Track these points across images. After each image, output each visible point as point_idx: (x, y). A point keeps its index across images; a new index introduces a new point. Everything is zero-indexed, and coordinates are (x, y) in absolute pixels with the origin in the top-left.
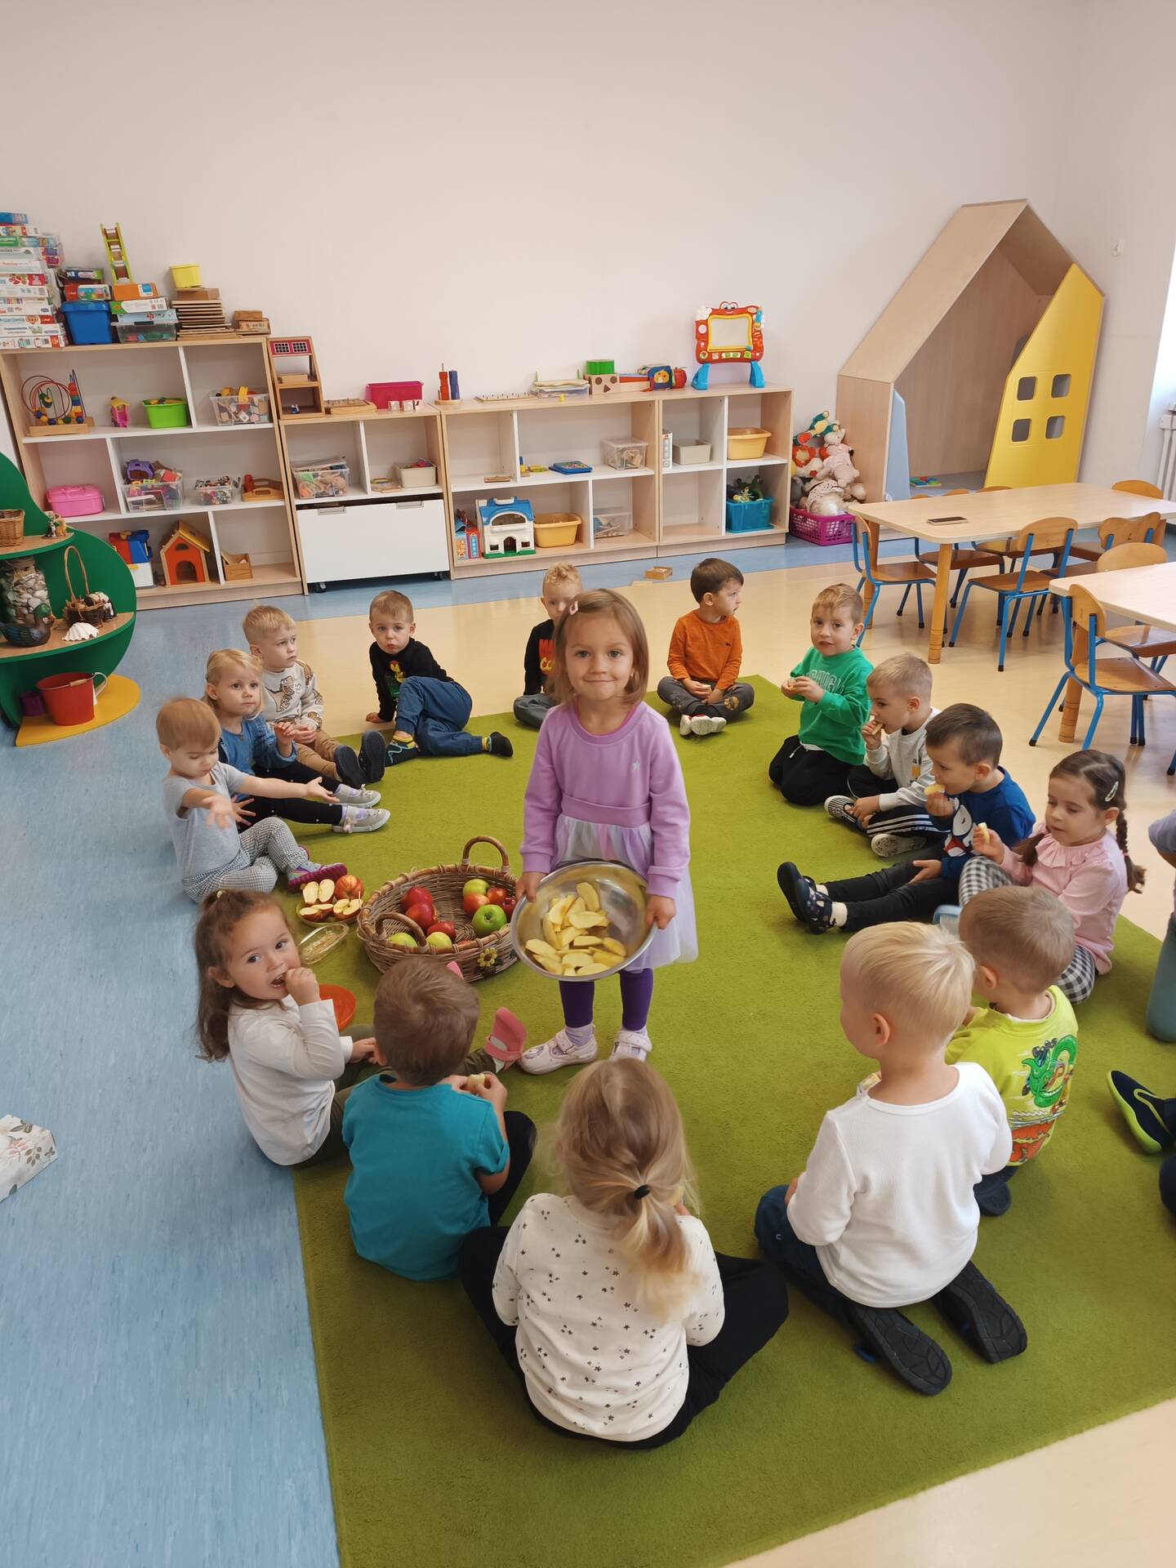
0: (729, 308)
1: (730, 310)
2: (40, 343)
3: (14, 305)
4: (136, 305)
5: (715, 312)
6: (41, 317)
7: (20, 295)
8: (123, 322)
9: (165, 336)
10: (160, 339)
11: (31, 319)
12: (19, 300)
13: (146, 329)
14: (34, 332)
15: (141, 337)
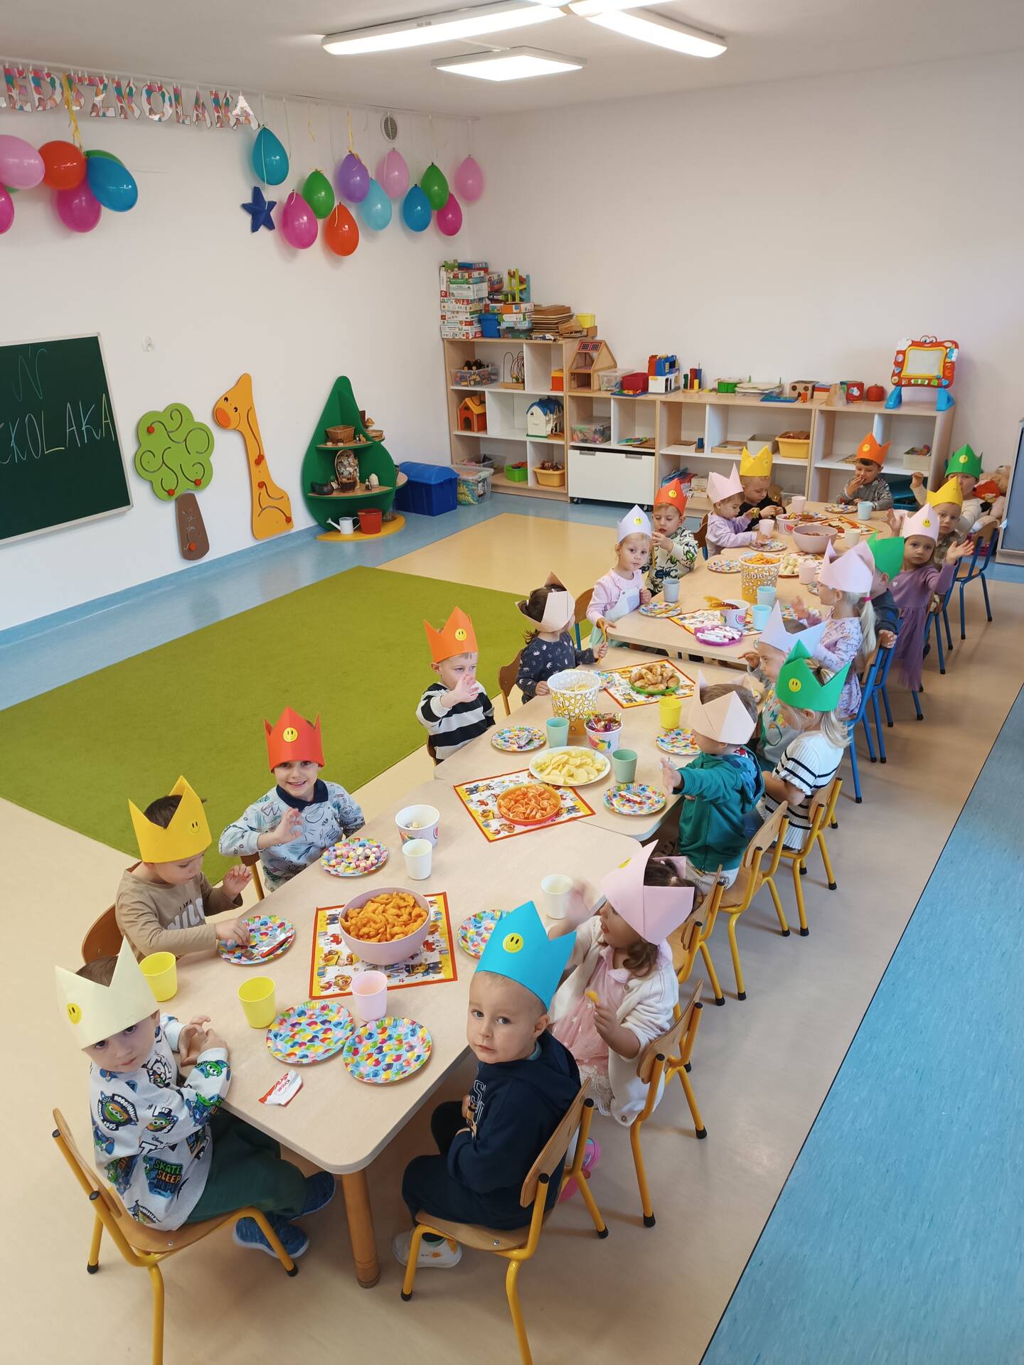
0: (928, 341)
1: (928, 343)
2: (461, 336)
3: (455, 315)
4: (510, 317)
5: (915, 344)
6: (465, 322)
7: (457, 310)
8: (503, 326)
9: (521, 336)
10: (518, 338)
11: (461, 322)
12: (458, 312)
13: (511, 331)
14: (459, 330)
15: (510, 335)
